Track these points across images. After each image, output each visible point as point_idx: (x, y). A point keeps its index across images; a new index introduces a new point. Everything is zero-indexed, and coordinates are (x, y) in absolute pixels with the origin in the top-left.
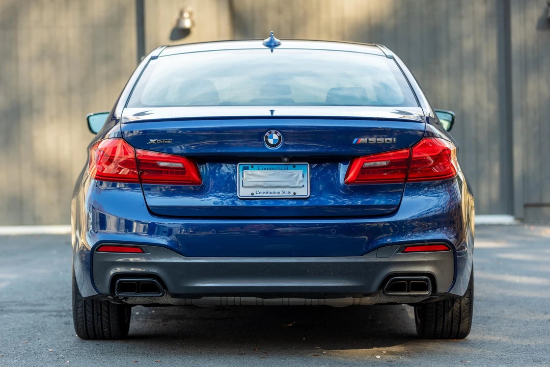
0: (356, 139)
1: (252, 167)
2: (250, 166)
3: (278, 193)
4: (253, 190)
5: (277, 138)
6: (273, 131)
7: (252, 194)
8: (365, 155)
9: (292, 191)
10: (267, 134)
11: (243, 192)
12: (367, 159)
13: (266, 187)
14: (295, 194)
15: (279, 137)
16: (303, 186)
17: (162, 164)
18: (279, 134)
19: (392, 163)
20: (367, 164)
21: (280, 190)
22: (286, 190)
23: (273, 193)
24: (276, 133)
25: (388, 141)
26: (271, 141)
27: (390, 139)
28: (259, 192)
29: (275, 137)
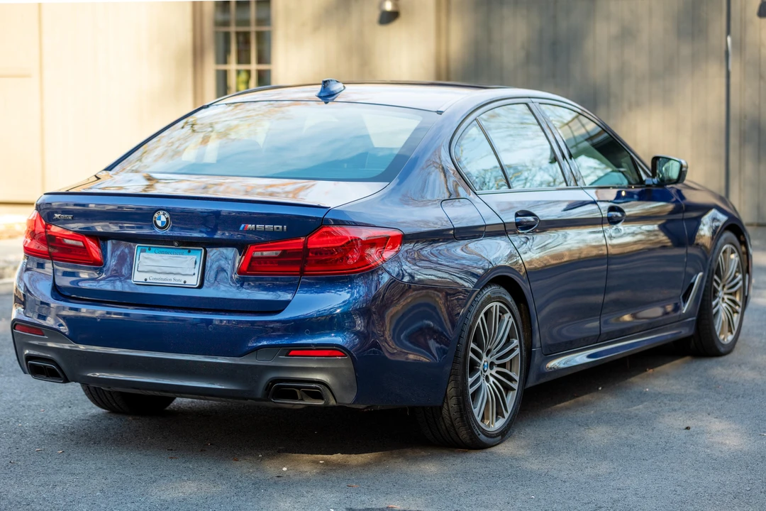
0: (243, 225)
1: (150, 250)
2: (147, 249)
3: (170, 280)
4: (147, 276)
5: (165, 220)
6: (161, 212)
7: (146, 280)
8: (254, 243)
9: (183, 278)
10: (156, 215)
11: (138, 277)
12: (256, 248)
13: (159, 273)
14: (185, 282)
15: (167, 219)
16: (194, 274)
17: (68, 241)
18: (167, 215)
19: (284, 253)
20: (257, 254)
21: (171, 277)
22: (177, 277)
23: (165, 280)
24: (164, 214)
25: (278, 228)
26: (159, 223)
27: (280, 227)
28: (152, 278)
29: (163, 219)
